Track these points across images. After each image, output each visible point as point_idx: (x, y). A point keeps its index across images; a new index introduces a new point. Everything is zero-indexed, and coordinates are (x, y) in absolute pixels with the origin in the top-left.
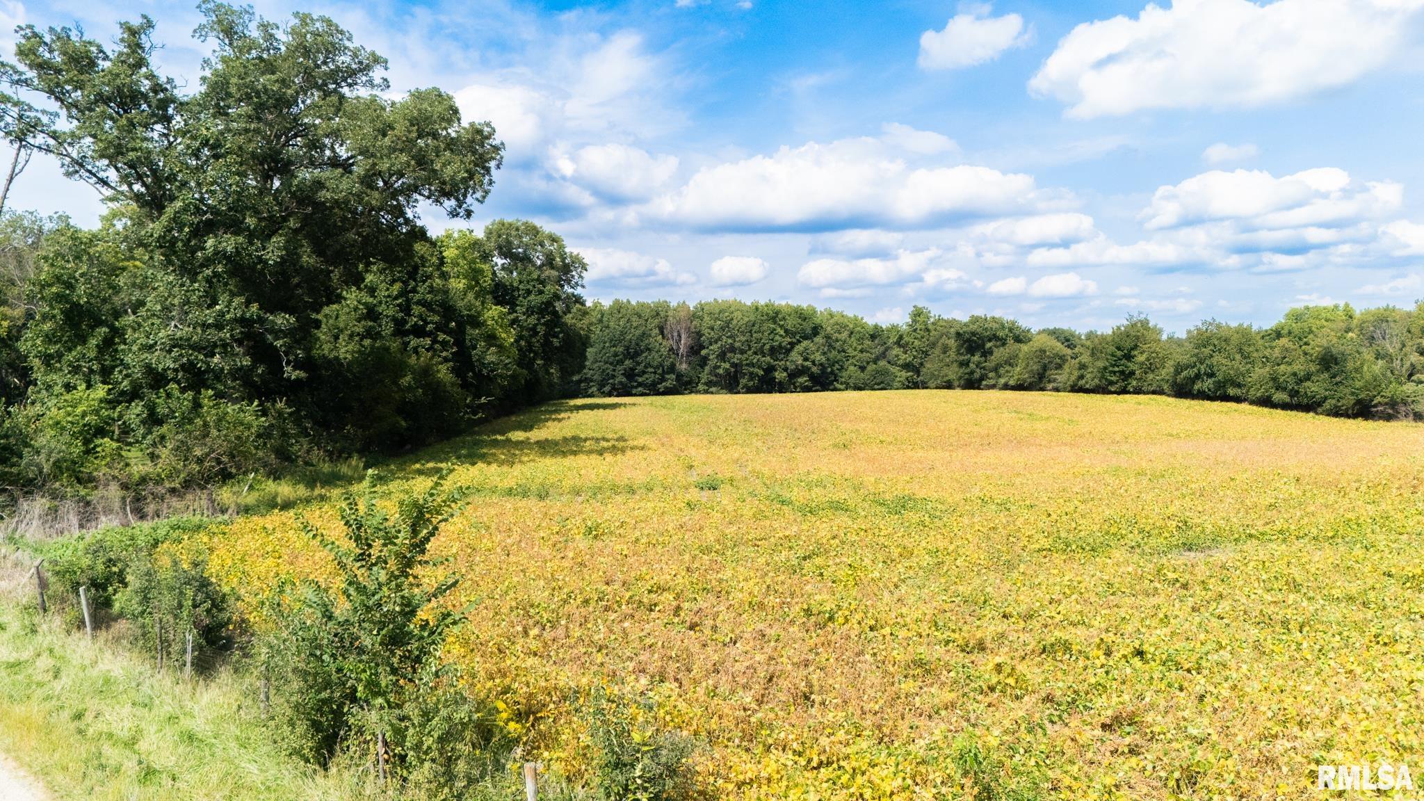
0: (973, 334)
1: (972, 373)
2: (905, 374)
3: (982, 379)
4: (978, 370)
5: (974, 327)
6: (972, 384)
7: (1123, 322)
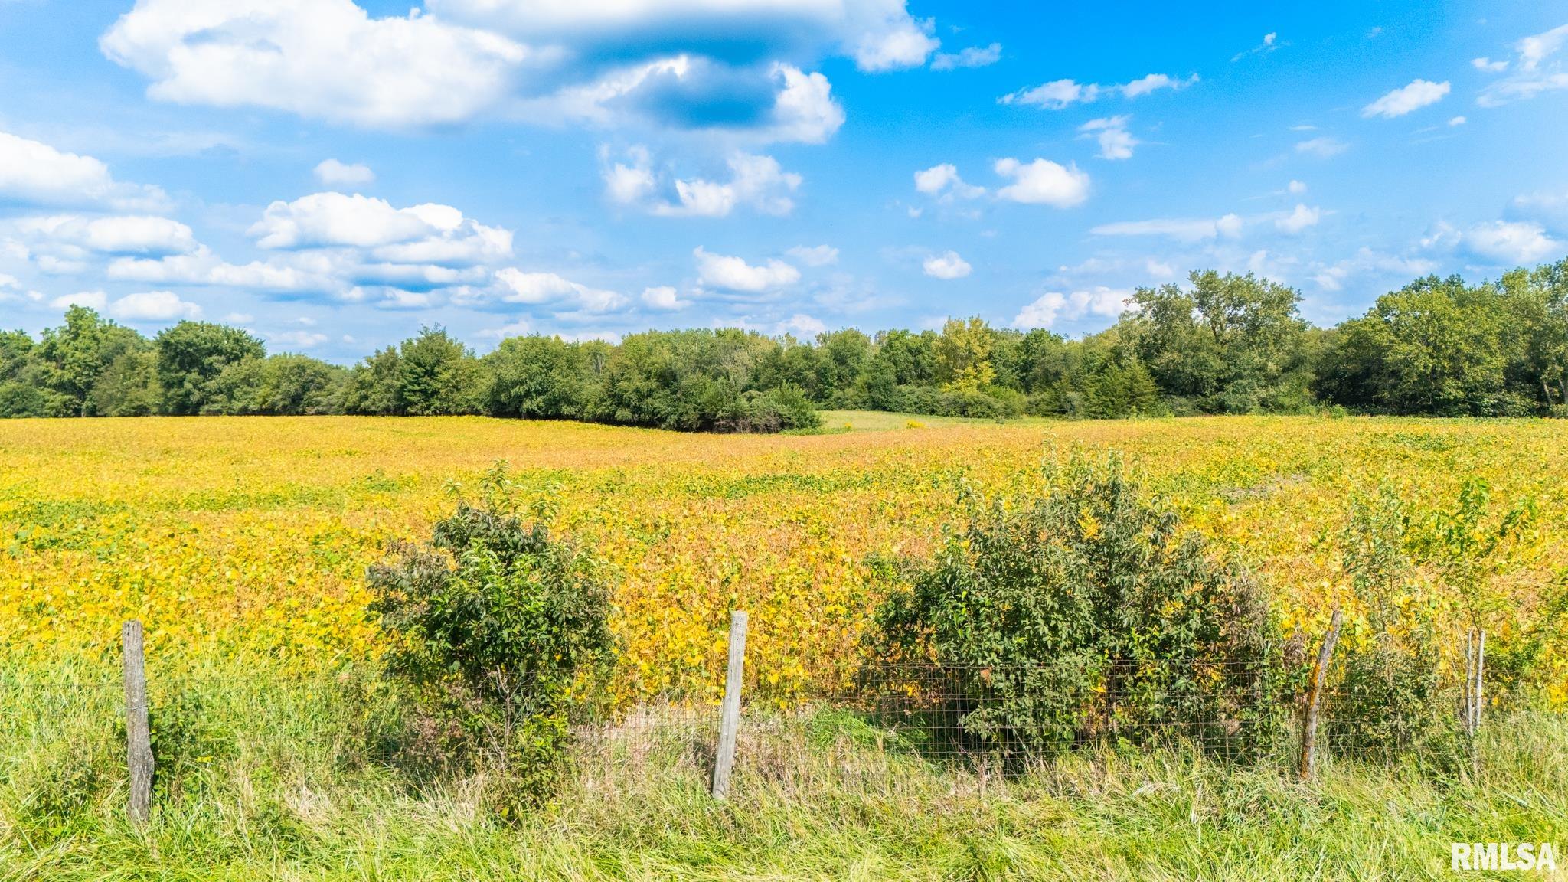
0: (189, 344)
1: (188, 394)
2: (59, 398)
3: (200, 403)
4: (196, 392)
5: (188, 337)
6: (185, 408)
7: (415, 336)
